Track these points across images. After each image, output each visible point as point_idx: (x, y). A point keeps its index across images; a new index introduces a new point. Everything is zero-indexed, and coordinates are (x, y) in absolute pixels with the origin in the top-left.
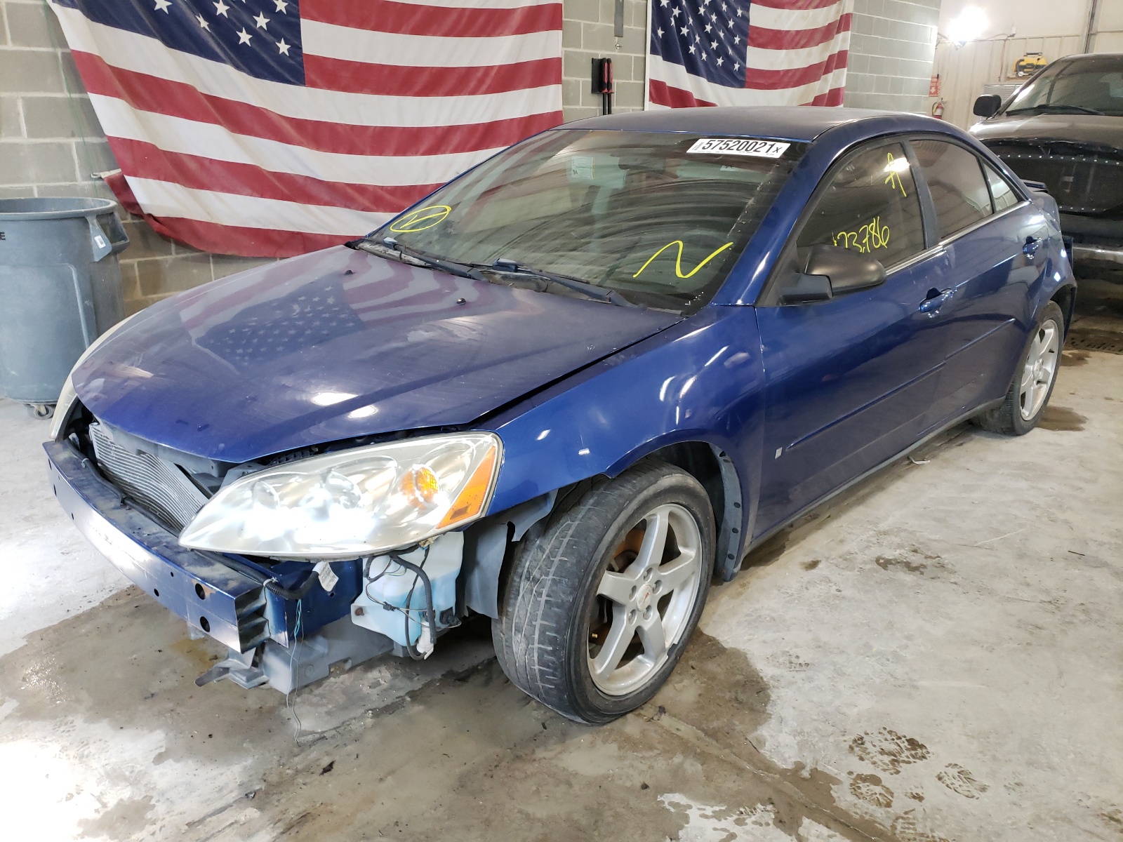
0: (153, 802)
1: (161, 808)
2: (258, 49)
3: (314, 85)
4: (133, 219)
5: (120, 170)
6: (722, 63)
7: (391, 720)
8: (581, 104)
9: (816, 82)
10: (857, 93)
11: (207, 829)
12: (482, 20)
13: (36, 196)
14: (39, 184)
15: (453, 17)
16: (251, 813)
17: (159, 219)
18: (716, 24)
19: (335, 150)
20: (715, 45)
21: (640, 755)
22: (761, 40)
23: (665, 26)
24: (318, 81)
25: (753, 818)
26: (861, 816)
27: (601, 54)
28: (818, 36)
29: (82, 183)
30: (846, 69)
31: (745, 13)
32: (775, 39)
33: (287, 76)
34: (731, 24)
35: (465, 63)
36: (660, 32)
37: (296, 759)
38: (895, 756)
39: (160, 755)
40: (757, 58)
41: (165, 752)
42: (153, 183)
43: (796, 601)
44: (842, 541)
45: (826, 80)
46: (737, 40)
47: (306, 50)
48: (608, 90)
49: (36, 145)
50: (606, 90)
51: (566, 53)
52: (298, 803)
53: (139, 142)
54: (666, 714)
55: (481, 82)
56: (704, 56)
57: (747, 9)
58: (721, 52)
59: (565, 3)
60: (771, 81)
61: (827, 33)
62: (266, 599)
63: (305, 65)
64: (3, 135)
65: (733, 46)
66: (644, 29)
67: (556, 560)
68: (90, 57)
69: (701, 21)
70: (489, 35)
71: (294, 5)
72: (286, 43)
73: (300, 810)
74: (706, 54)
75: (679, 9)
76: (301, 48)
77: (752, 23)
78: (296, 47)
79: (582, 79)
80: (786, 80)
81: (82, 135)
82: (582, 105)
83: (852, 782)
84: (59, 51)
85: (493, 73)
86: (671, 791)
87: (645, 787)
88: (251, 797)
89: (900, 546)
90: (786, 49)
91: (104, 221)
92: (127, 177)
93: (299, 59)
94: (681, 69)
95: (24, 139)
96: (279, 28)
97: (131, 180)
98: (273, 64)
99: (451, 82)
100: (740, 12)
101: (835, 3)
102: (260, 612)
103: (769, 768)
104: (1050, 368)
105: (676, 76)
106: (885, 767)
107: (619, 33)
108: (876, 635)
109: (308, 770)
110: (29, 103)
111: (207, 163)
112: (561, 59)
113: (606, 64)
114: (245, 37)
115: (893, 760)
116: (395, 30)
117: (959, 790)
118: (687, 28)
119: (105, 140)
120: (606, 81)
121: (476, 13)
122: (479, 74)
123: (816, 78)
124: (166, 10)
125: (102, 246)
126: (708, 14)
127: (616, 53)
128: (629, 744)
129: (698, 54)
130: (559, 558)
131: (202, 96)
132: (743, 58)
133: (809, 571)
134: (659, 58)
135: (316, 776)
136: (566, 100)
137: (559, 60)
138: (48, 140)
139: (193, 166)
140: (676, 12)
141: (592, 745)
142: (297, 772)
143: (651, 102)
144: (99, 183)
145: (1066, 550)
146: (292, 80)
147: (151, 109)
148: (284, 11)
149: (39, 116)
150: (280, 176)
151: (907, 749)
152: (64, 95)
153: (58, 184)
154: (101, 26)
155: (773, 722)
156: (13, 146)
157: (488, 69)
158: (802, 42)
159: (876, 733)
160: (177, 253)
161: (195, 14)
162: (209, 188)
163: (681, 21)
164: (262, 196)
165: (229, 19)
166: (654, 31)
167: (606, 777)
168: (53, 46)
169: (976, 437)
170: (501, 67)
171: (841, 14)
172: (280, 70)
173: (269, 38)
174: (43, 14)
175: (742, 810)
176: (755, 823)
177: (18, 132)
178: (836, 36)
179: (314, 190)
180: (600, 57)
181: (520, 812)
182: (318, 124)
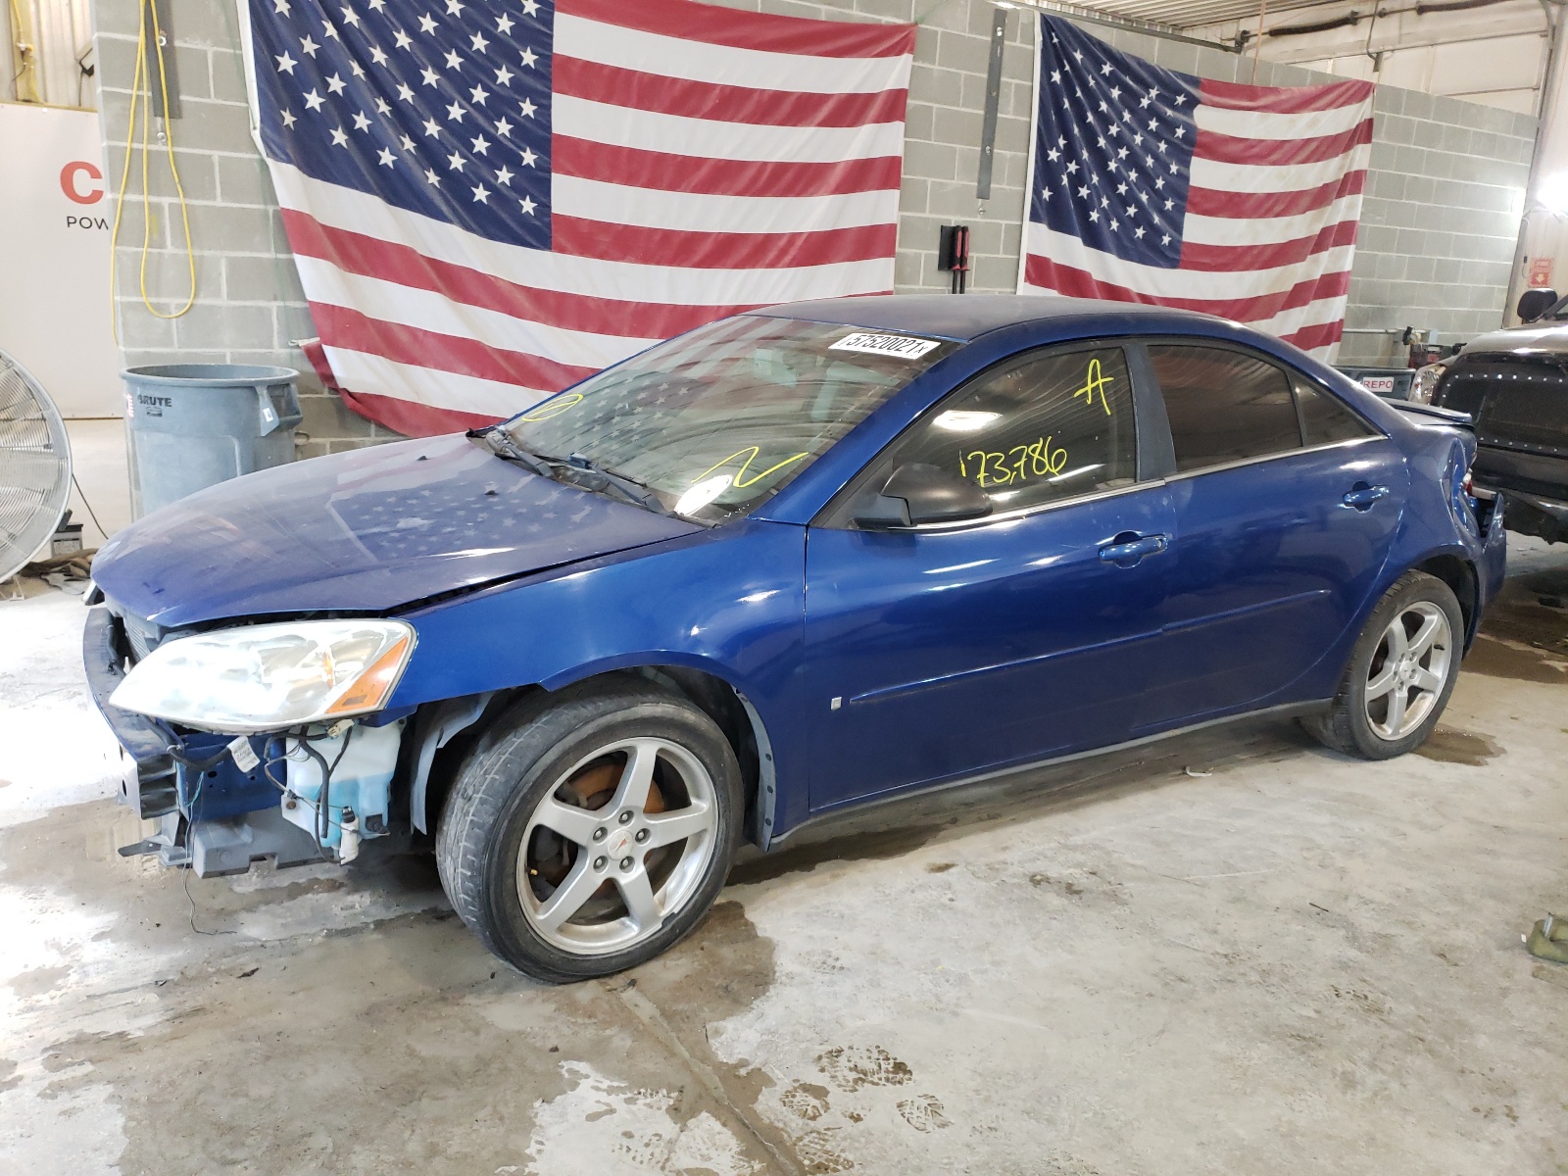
0: (70, 972)
1: (74, 977)
2: (495, 208)
3: (562, 250)
4: (330, 393)
5: (318, 339)
6: (1144, 235)
7: (341, 943)
8: (921, 282)
9: (1298, 264)
10: (1374, 280)
11: (102, 1003)
12: (789, 176)
13: (229, 363)
14: (232, 350)
15: (750, 173)
16: (152, 998)
17: (356, 396)
18: (1135, 184)
19: (582, 328)
20: (1132, 211)
21: (573, 1020)
22: (1208, 206)
23: (1055, 186)
24: (569, 246)
25: (648, 1100)
26: (772, 1123)
27: (954, 220)
28: (1305, 202)
29: (279, 350)
30: (1352, 248)
31: (1182, 169)
32: (1232, 205)
33: (529, 239)
34: (1160, 183)
35: (764, 230)
36: (1046, 194)
37: (224, 960)
38: (865, 1075)
39: (103, 933)
40: (1198, 229)
41: (109, 932)
42: (351, 353)
43: (888, 903)
44: (1005, 849)
45: (1316, 261)
46: (1169, 204)
47: (556, 209)
48: (961, 266)
49: (234, 308)
50: (958, 267)
51: (903, 220)
52: (200, 998)
53: (341, 308)
54: (636, 987)
55: (784, 252)
56: (1115, 225)
57: (1187, 164)
58: (1142, 219)
59: (905, 155)
60: (1221, 260)
61: (1321, 197)
62: (176, 769)
63: (552, 227)
64: (202, 295)
65: (1162, 212)
66: (1023, 189)
67: (489, 777)
68: (299, 214)
69: (1111, 180)
70: (798, 195)
71: (546, 158)
72: (532, 201)
73: (198, 1004)
74: (1118, 221)
75: (1077, 164)
76: (550, 207)
77: (1193, 183)
78: (544, 206)
79: (925, 252)
80: (1248, 259)
81: (283, 300)
82: (923, 285)
83: (790, 1089)
84: (271, 209)
85: (799, 242)
86: (579, 1059)
87: (556, 1049)
88: (161, 985)
89: (1079, 865)
90: (1249, 217)
91: (277, 392)
92: (325, 347)
93: (546, 219)
94: (1076, 242)
95: (223, 301)
96: (525, 184)
97: (328, 350)
98: (512, 224)
99: (744, 251)
100: (1174, 168)
101: (1337, 155)
102: (170, 780)
103: (707, 1057)
104: (1439, 671)
105: (1069, 250)
106: (844, 1083)
107: (984, 194)
108: (957, 953)
109: (229, 972)
110: (233, 264)
111: (421, 335)
112: (896, 225)
113: (960, 234)
114: (481, 194)
115: (860, 1079)
116: (673, 187)
117: (913, 1121)
118: (1088, 189)
119: (307, 305)
120: (959, 255)
121: (782, 168)
122: (782, 243)
123: (1300, 258)
124: (391, 166)
125: (269, 419)
126: (1122, 170)
127: (978, 219)
128: (573, 1007)
129: (1103, 220)
130: (492, 775)
131: (422, 260)
132: (1178, 228)
133: (932, 874)
134: (1043, 227)
135: (233, 979)
136: (899, 277)
137: (893, 227)
138: (248, 303)
139: (404, 337)
140: (1072, 167)
141: (530, 1001)
142: (218, 971)
143: (1028, 284)
144: (296, 351)
145: (1308, 901)
146: (534, 243)
147: (363, 272)
148: (533, 165)
149: (242, 278)
150: (508, 355)
151: (887, 1071)
152: (271, 255)
153: (253, 350)
154: (319, 182)
155: (751, 1016)
156: (211, 308)
157: (794, 236)
158: (1278, 209)
159: (863, 1049)
160: (376, 436)
161: (424, 169)
162: (420, 364)
163: (1078, 180)
164: (483, 376)
165: (464, 174)
166: (1037, 192)
167: (520, 1033)
168: (265, 204)
169: (1308, 754)
170: (811, 234)
171: (1345, 171)
172: (520, 231)
173: (512, 195)
174: (258, 169)
175: (642, 1090)
176: (645, 1104)
177: (217, 294)
178: (1334, 201)
179: (550, 374)
180: (953, 225)
181: (408, 1047)
182: (562, 297)
